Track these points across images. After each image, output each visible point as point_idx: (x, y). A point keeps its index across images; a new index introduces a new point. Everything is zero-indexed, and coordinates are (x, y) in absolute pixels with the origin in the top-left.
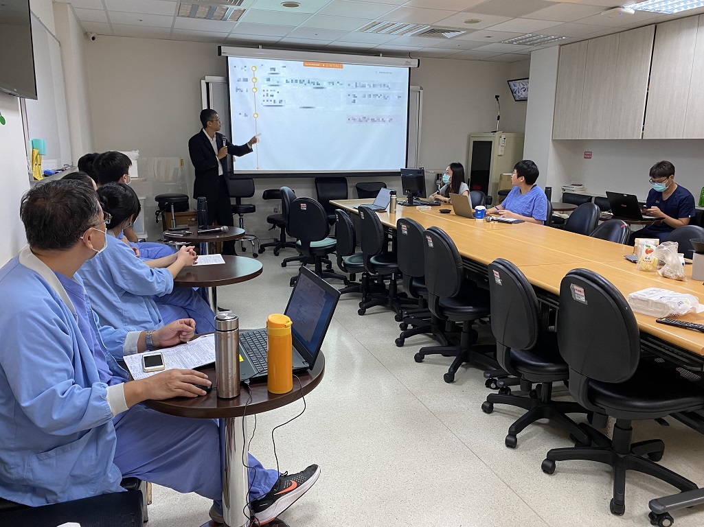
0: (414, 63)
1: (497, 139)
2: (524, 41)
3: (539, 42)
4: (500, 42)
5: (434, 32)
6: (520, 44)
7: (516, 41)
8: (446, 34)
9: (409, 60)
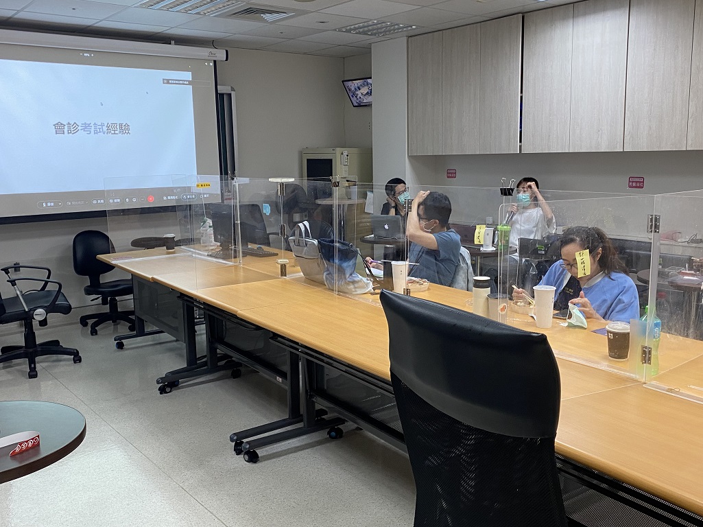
0: (220, 55)
1: (338, 155)
2: (366, 29)
3: (383, 30)
4: (335, 30)
5: (250, 11)
6: (359, 33)
7: (355, 29)
8: (267, 17)
9: (214, 50)
